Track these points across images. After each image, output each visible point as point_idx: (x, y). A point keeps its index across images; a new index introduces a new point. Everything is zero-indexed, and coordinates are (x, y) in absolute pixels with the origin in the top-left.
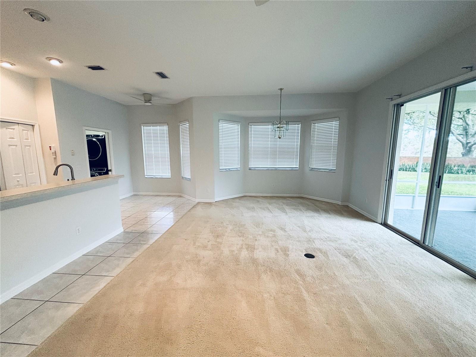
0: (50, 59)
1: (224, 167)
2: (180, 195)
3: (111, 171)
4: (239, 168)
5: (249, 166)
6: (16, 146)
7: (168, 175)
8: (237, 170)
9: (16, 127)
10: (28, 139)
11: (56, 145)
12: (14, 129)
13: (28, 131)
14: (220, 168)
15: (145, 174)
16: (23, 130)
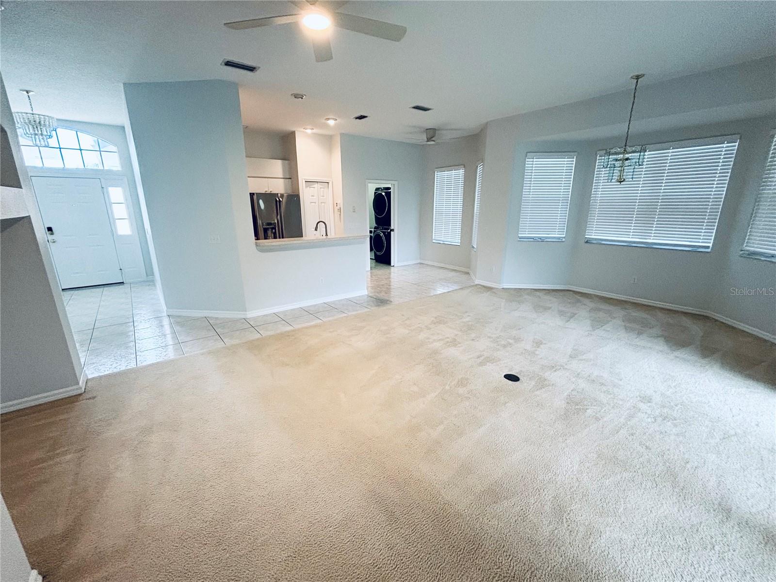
0: (328, 119)
1: (528, 234)
2: (467, 271)
3: (393, 231)
4: (563, 238)
5: (586, 236)
6: (315, 203)
7: (457, 241)
8: (559, 241)
9: (316, 185)
10: (324, 196)
11: (340, 201)
12: (314, 188)
13: (324, 188)
14: (519, 235)
15: (433, 238)
16: (321, 188)
